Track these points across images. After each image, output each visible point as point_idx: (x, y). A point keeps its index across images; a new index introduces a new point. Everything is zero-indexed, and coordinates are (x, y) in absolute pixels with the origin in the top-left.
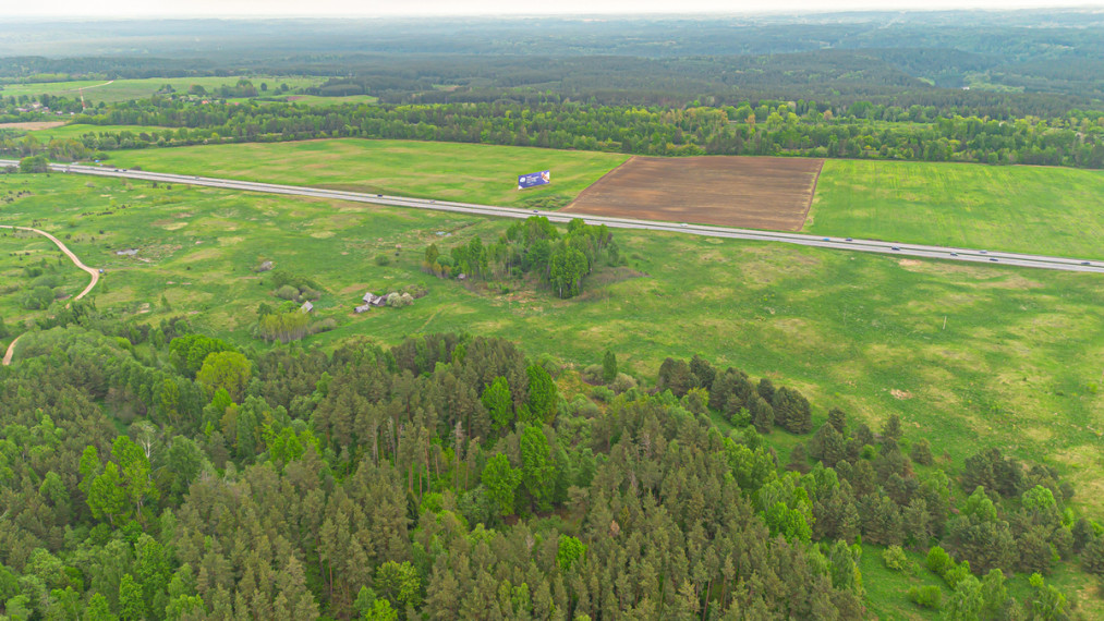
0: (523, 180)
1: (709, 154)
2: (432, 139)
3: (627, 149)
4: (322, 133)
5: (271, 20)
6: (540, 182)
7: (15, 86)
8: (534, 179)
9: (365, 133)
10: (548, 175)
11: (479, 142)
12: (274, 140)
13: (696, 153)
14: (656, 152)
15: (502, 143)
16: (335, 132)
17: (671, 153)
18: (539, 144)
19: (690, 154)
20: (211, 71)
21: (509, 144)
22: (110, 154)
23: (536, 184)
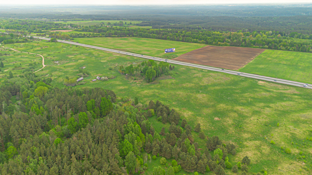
0: (166, 50)
1: (231, 46)
2: (154, 38)
3: (207, 43)
4: (128, 35)
5: (142, 6)
6: (172, 51)
7: (70, 21)
8: (170, 50)
9: (138, 36)
10: (174, 49)
11: (166, 39)
12: (115, 37)
13: (227, 45)
14: (215, 44)
15: (172, 40)
16: (131, 35)
17: (219, 45)
18: (183, 41)
19: (225, 45)
20: (116, 19)
21: (174, 40)
22: (74, 38)
23: (170, 52)
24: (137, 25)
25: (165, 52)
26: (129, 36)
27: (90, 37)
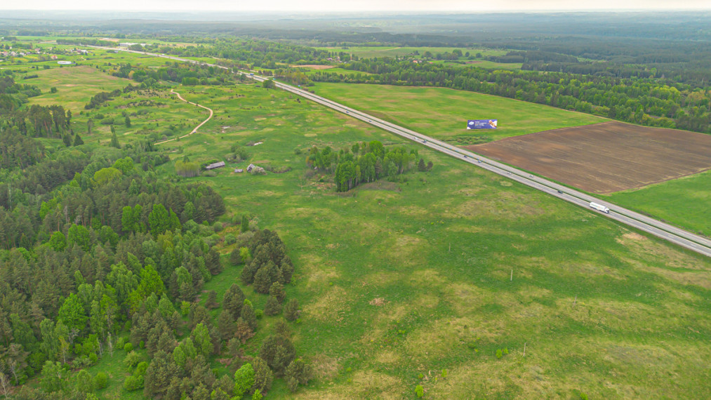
0: (471, 123)
1: (677, 128)
2: (487, 93)
3: (612, 115)
4: (430, 83)
8: (482, 124)
9: (454, 85)
10: (495, 123)
11: (514, 98)
12: (401, 84)
13: (667, 125)
14: (635, 120)
15: (527, 100)
16: (438, 83)
17: (646, 122)
18: (552, 104)
19: (662, 126)
20: (467, 44)
21: (531, 101)
23: (482, 127)
24: (493, 59)
25: (468, 128)
26: (434, 85)
27: (349, 82)
